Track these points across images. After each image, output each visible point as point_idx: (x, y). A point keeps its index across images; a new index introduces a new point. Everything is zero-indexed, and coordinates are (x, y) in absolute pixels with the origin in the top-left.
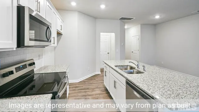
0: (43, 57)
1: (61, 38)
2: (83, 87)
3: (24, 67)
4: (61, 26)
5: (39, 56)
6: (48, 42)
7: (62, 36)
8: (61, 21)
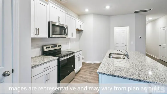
0: (69, 43)
1: (82, 33)
2: (94, 66)
3: (56, 46)
4: (81, 25)
5: (66, 43)
6: (65, 35)
7: (83, 32)
8: (81, 22)
